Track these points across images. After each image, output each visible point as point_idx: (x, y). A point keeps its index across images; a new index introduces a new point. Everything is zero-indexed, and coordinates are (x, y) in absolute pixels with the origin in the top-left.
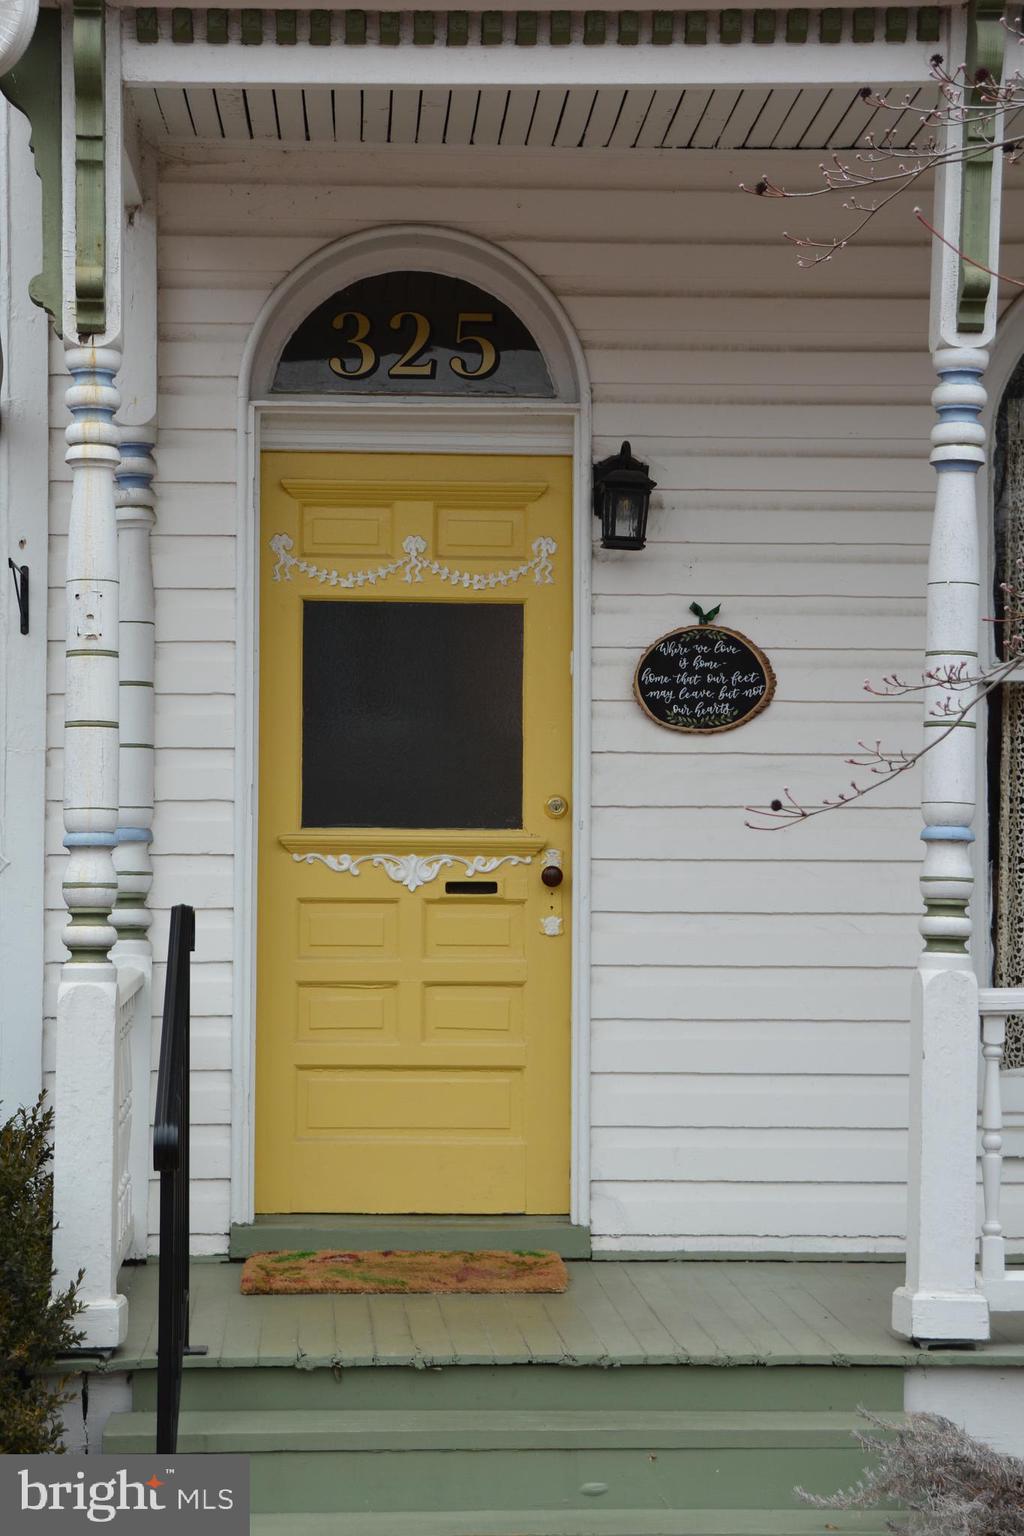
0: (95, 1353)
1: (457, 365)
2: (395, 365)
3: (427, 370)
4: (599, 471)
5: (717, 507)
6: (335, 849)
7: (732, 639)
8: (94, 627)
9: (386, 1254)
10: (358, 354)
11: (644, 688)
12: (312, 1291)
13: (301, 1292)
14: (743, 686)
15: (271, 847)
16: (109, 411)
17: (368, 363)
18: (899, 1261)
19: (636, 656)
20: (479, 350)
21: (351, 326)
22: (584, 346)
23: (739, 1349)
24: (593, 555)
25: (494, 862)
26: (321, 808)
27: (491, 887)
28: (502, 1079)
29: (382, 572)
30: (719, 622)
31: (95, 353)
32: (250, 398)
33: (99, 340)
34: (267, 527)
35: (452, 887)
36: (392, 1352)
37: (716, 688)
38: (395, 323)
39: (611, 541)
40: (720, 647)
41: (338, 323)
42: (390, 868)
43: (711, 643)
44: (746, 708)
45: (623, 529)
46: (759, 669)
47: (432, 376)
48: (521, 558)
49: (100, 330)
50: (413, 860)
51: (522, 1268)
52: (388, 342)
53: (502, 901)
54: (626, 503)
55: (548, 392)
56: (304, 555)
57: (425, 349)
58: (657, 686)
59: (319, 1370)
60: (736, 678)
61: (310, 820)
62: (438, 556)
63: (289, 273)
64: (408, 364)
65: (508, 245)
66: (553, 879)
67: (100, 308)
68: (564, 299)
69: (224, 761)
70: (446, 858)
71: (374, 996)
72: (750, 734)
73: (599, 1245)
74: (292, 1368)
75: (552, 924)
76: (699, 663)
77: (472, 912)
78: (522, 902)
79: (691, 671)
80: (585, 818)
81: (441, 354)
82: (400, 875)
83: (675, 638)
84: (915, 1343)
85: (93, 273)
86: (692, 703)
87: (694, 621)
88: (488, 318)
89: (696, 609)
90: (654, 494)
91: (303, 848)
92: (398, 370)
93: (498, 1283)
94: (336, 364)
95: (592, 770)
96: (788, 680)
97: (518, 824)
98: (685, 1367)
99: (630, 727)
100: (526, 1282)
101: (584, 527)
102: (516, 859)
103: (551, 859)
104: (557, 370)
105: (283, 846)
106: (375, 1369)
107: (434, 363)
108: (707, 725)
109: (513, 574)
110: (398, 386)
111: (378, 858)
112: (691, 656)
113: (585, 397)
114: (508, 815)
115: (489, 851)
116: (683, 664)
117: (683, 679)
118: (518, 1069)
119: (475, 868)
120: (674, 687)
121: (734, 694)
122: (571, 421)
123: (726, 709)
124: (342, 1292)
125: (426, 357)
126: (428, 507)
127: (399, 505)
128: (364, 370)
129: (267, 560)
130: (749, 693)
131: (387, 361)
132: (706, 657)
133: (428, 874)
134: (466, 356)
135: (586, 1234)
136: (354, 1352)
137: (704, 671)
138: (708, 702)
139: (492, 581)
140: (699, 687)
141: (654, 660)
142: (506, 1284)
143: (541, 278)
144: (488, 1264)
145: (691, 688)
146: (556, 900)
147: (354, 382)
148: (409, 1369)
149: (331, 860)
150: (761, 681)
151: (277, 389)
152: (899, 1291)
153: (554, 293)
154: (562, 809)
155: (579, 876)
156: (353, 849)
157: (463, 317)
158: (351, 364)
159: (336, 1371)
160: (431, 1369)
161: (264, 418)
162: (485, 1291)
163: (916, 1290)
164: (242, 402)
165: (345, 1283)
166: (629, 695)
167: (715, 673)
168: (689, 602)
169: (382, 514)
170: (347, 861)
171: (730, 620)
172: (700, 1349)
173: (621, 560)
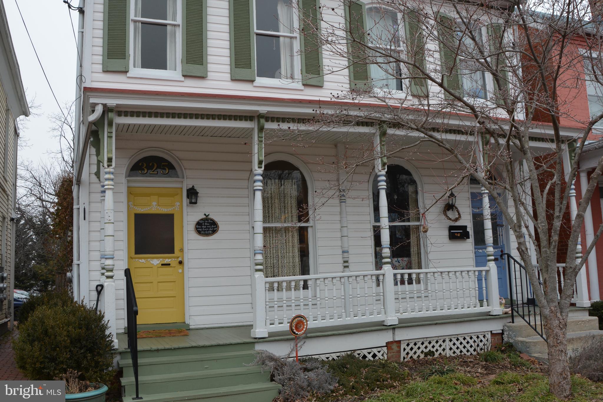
0: (114, 350)
1: (162, 172)
2: (150, 172)
3: (156, 173)
4: (188, 191)
5: (208, 197)
6: (141, 258)
7: (212, 220)
8: (110, 218)
9: (154, 331)
10: (144, 170)
11: (197, 228)
12: (144, 338)
13: (142, 338)
14: (214, 228)
15: (130, 258)
16: (112, 180)
17: (146, 171)
18: (252, 326)
19: (195, 223)
20: (165, 169)
21: (143, 165)
22: (185, 169)
23: (228, 342)
24: (187, 205)
25: (170, 260)
26: (138, 252)
27: (169, 264)
28: (172, 299)
29: (149, 208)
30: (209, 217)
31: (111, 169)
32: (126, 177)
33: (111, 167)
34: (129, 201)
35: (162, 265)
36: (167, 347)
37: (209, 228)
38: (151, 165)
39: (191, 203)
40: (210, 221)
41: (140, 164)
42: (151, 262)
43: (208, 220)
44: (214, 232)
45: (193, 201)
46: (216, 225)
47: (157, 174)
48: (173, 206)
49: (111, 165)
50: (155, 260)
51: (180, 332)
52: (149, 168)
53: (171, 267)
54: (193, 196)
55: (178, 177)
56: (134, 205)
57: (156, 169)
58: (199, 228)
59: (155, 350)
60: (212, 226)
61: (136, 253)
62: (158, 205)
63: (132, 156)
64: (153, 172)
65: (172, 152)
66: (181, 263)
67: (111, 162)
68: (182, 161)
69: (121, 243)
70: (161, 259)
71: (148, 285)
72: (215, 236)
73: (191, 327)
74: (150, 351)
75: (180, 271)
76: (206, 224)
77: (166, 269)
78: (175, 267)
79: (205, 225)
80: (187, 251)
81: (159, 170)
82: (153, 263)
83: (202, 220)
84: (256, 338)
85: (110, 156)
86: (205, 231)
87: (205, 217)
88: (167, 164)
89: (205, 215)
90: (199, 195)
91: (135, 258)
92: (151, 173)
93: (177, 334)
94: (140, 172)
95: (188, 243)
96: (221, 227)
97: (174, 253)
98: (219, 345)
99: (194, 235)
100: (182, 334)
101: (185, 200)
102: (174, 259)
103: (180, 259)
104: (179, 173)
105: (131, 258)
106: (165, 350)
107: (158, 172)
108: (208, 235)
109: (172, 209)
110: (151, 175)
111: (149, 260)
112: (204, 223)
113: (185, 178)
114: (172, 252)
115: (169, 258)
116: (203, 224)
117: (203, 227)
118: (175, 297)
119: (167, 261)
120: (202, 228)
121: (212, 229)
122: (182, 182)
123: (211, 232)
124: (149, 337)
125: (156, 171)
126: (156, 197)
127: (151, 196)
128: (145, 172)
129: (128, 206)
130: (215, 229)
131: (149, 171)
132: (207, 223)
133: (158, 262)
134: (163, 171)
135: (188, 325)
136: (160, 347)
137: (207, 225)
138: (208, 231)
139: (168, 210)
140: (206, 228)
141: (198, 224)
142: (179, 334)
143: (177, 157)
144: (173, 331)
145: (205, 228)
146: (181, 266)
147: (143, 175)
148: (171, 349)
149: (140, 260)
150: (217, 227)
151: (129, 176)
152: (252, 330)
153: (180, 160)
154: (182, 250)
155: (185, 262)
156: (144, 258)
157: (163, 164)
158: (143, 172)
159: (158, 350)
160: (175, 349)
161: (128, 181)
162: (175, 336)
163: (256, 329)
164: (124, 178)
165: (150, 336)
166: (194, 230)
167: (209, 226)
168: (204, 213)
169: (148, 198)
170: (143, 261)
171: (211, 217)
172: (221, 343)
173: (192, 206)
